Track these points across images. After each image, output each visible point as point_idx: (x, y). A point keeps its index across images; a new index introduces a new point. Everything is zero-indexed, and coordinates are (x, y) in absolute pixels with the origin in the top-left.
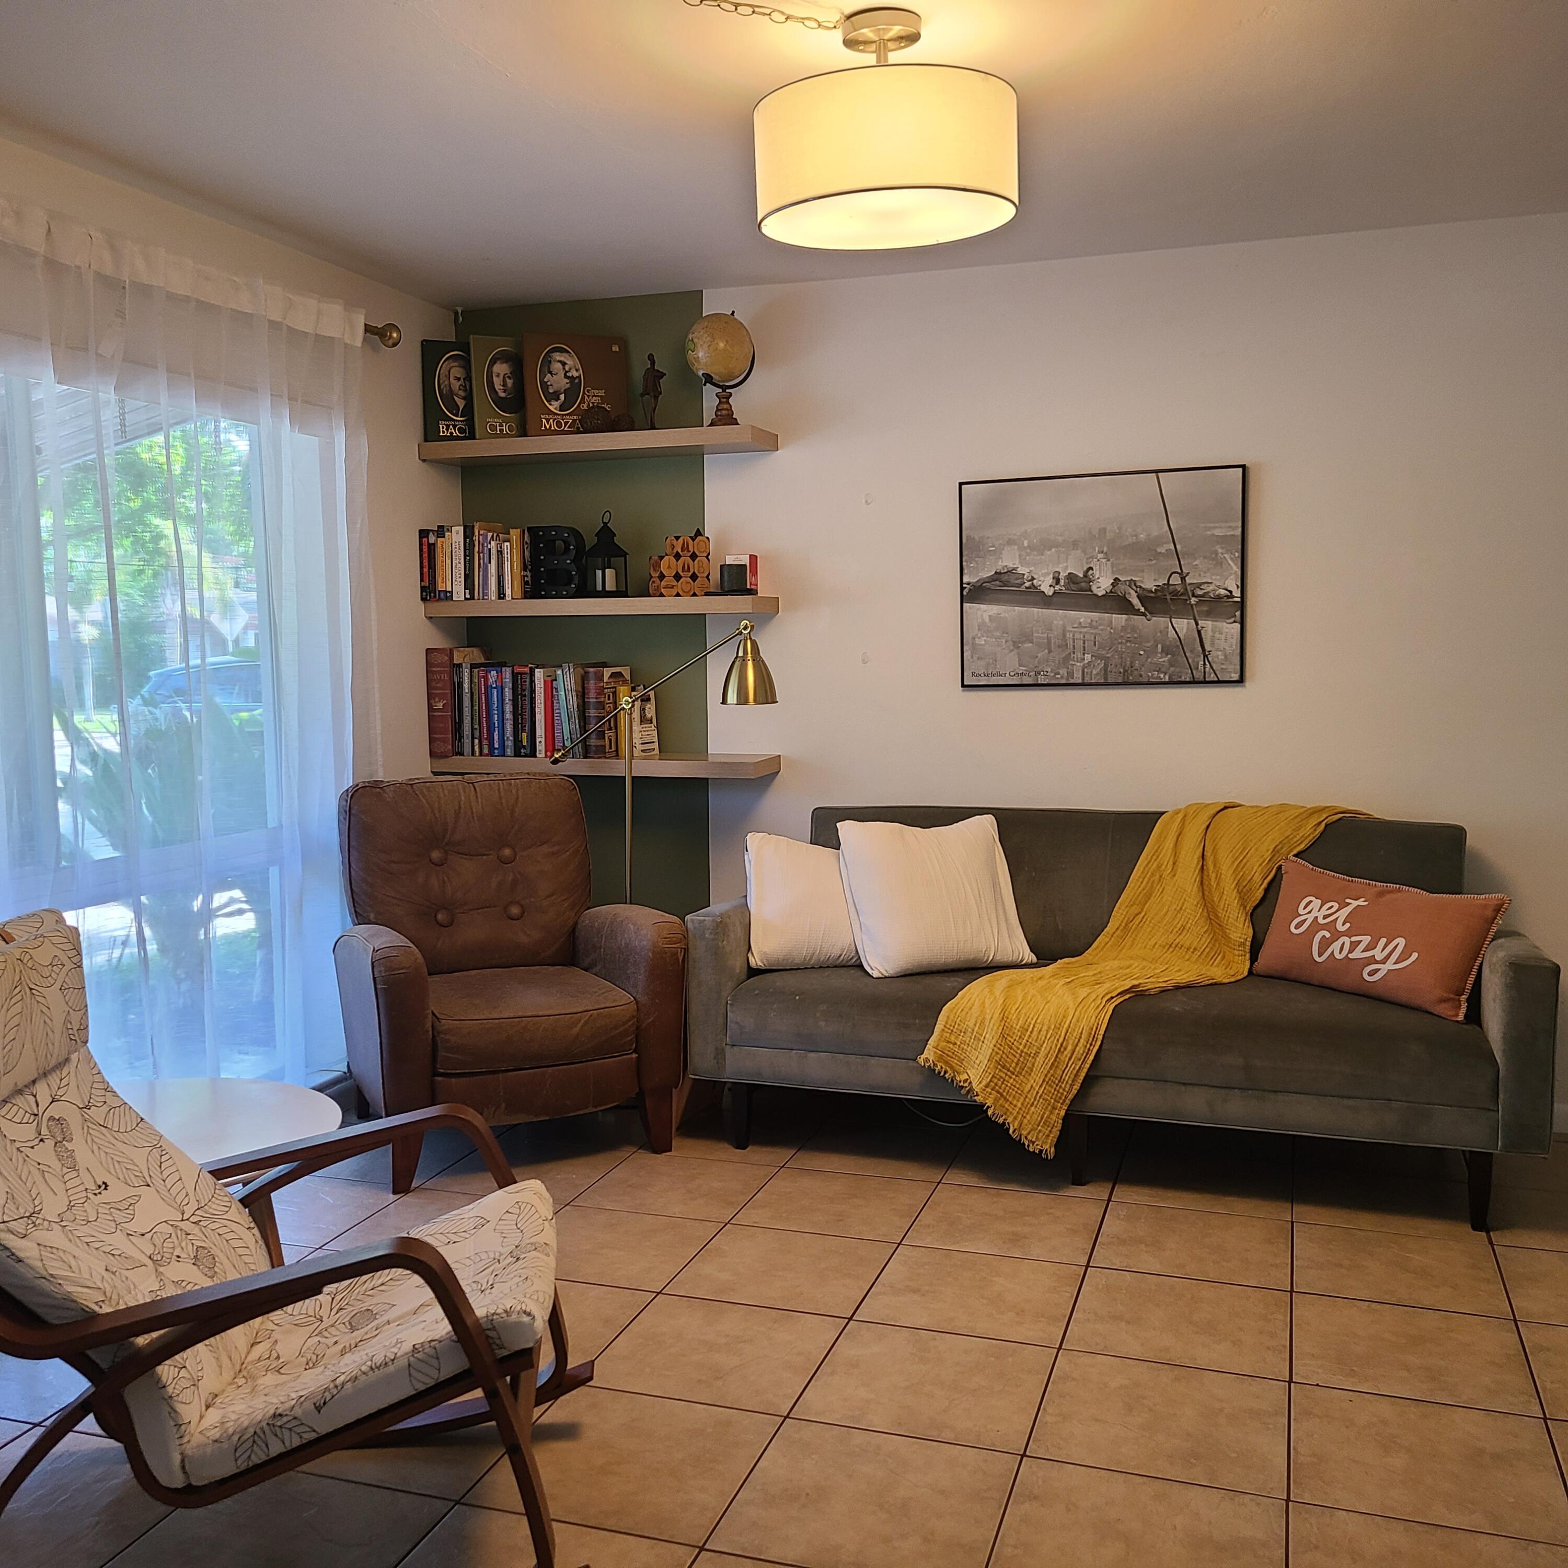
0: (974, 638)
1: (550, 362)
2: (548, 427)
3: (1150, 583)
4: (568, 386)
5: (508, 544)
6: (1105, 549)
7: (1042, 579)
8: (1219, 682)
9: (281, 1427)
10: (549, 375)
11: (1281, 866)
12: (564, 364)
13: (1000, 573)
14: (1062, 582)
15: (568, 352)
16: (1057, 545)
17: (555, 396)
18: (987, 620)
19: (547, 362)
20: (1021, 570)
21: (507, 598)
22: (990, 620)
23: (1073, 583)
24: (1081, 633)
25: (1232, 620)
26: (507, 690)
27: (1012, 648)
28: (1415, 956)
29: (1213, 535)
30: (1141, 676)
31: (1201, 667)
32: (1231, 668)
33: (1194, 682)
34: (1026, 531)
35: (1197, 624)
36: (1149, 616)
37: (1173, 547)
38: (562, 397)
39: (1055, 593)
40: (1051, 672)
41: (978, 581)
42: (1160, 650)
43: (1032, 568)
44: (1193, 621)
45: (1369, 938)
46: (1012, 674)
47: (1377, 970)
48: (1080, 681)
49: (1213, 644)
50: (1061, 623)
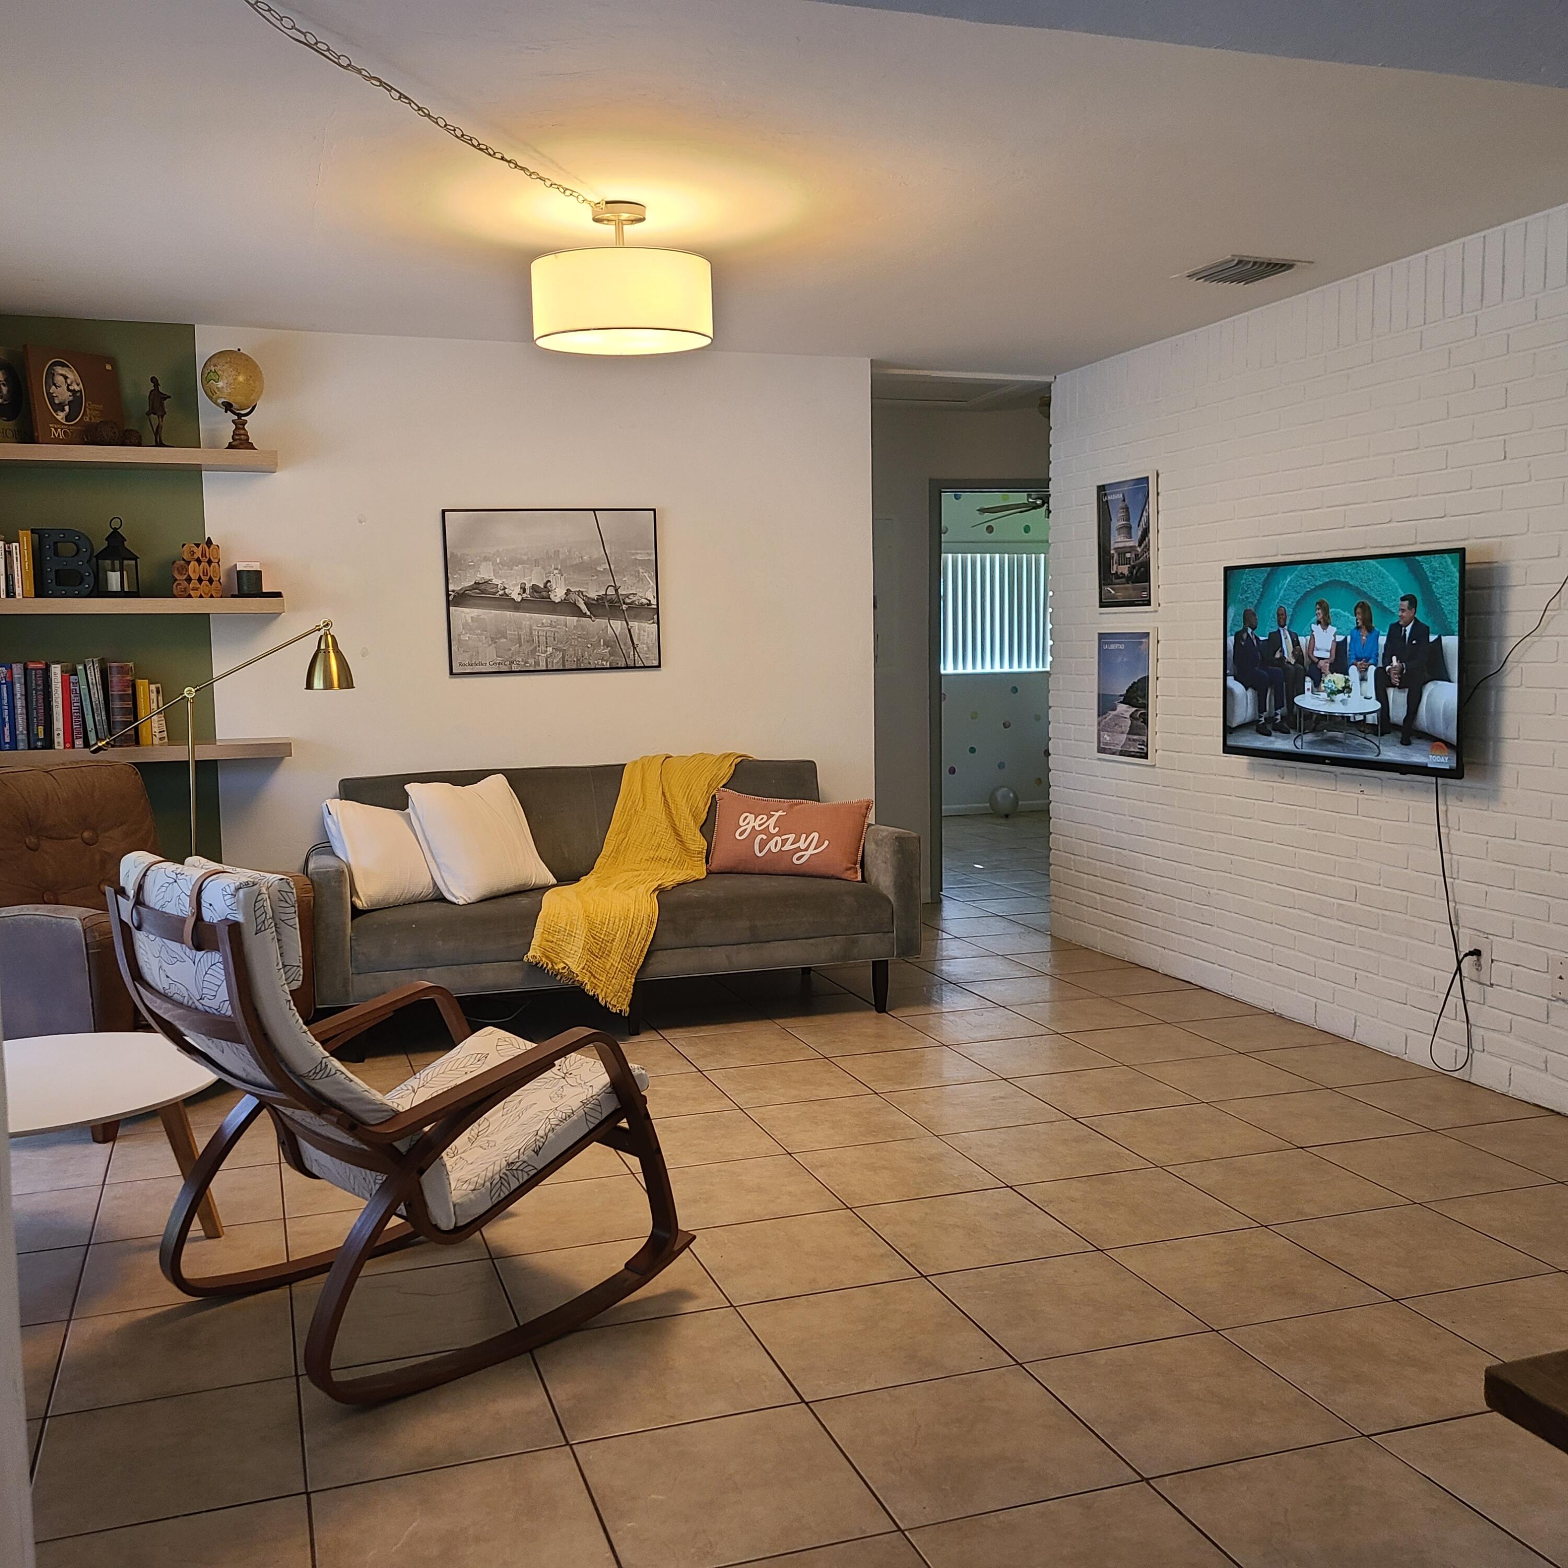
0: (459, 635)
1: (53, 374)
2: (57, 435)
3: (593, 595)
4: (71, 398)
5: (17, 544)
6: (559, 567)
7: (512, 588)
8: (645, 667)
9: (516, 1170)
10: (53, 387)
11: (714, 796)
12: (66, 378)
13: (479, 583)
14: (528, 591)
15: (68, 367)
16: (523, 563)
17: (60, 407)
18: (470, 621)
19: (51, 375)
20: (495, 581)
21: (18, 597)
22: (472, 621)
23: (537, 592)
24: (543, 631)
25: (652, 621)
26: (18, 685)
27: (490, 642)
28: (827, 843)
29: (636, 559)
30: (590, 663)
31: (632, 657)
32: (652, 657)
33: (627, 667)
34: (498, 551)
35: (628, 624)
36: (593, 619)
37: (608, 567)
38: (67, 408)
39: (522, 599)
40: (522, 661)
41: (461, 589)
42: (602, 644)
43: (504, 580)
44: (624, 622)
45: (794, 835)
46: (491, 663)
47: (803, 856)
48: (544, 668)
49: (639, 640)
50: (528, 623)
